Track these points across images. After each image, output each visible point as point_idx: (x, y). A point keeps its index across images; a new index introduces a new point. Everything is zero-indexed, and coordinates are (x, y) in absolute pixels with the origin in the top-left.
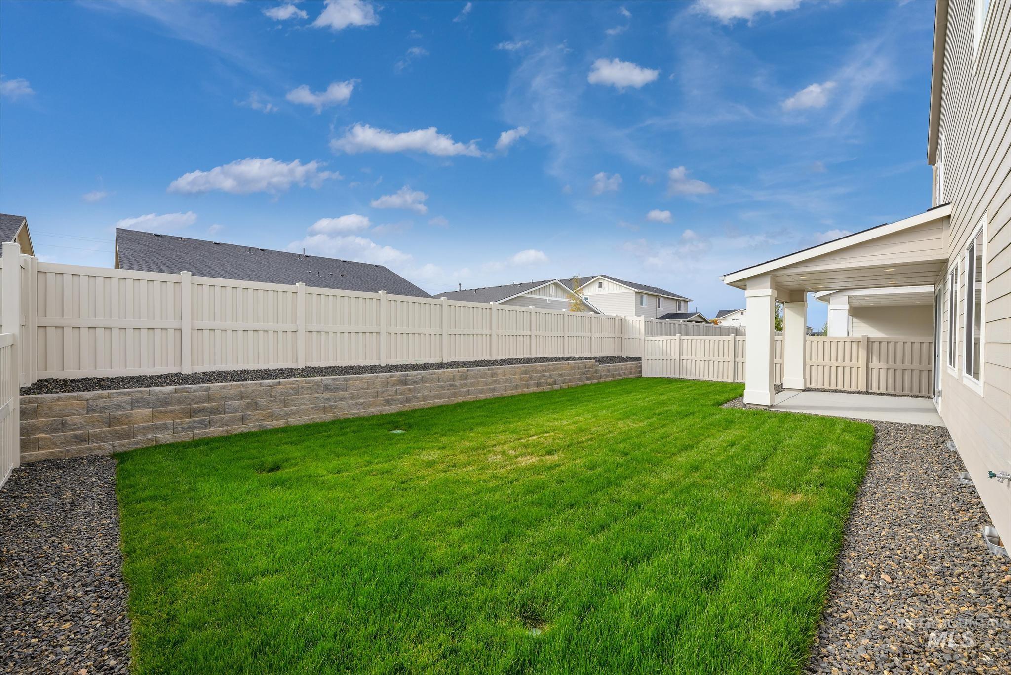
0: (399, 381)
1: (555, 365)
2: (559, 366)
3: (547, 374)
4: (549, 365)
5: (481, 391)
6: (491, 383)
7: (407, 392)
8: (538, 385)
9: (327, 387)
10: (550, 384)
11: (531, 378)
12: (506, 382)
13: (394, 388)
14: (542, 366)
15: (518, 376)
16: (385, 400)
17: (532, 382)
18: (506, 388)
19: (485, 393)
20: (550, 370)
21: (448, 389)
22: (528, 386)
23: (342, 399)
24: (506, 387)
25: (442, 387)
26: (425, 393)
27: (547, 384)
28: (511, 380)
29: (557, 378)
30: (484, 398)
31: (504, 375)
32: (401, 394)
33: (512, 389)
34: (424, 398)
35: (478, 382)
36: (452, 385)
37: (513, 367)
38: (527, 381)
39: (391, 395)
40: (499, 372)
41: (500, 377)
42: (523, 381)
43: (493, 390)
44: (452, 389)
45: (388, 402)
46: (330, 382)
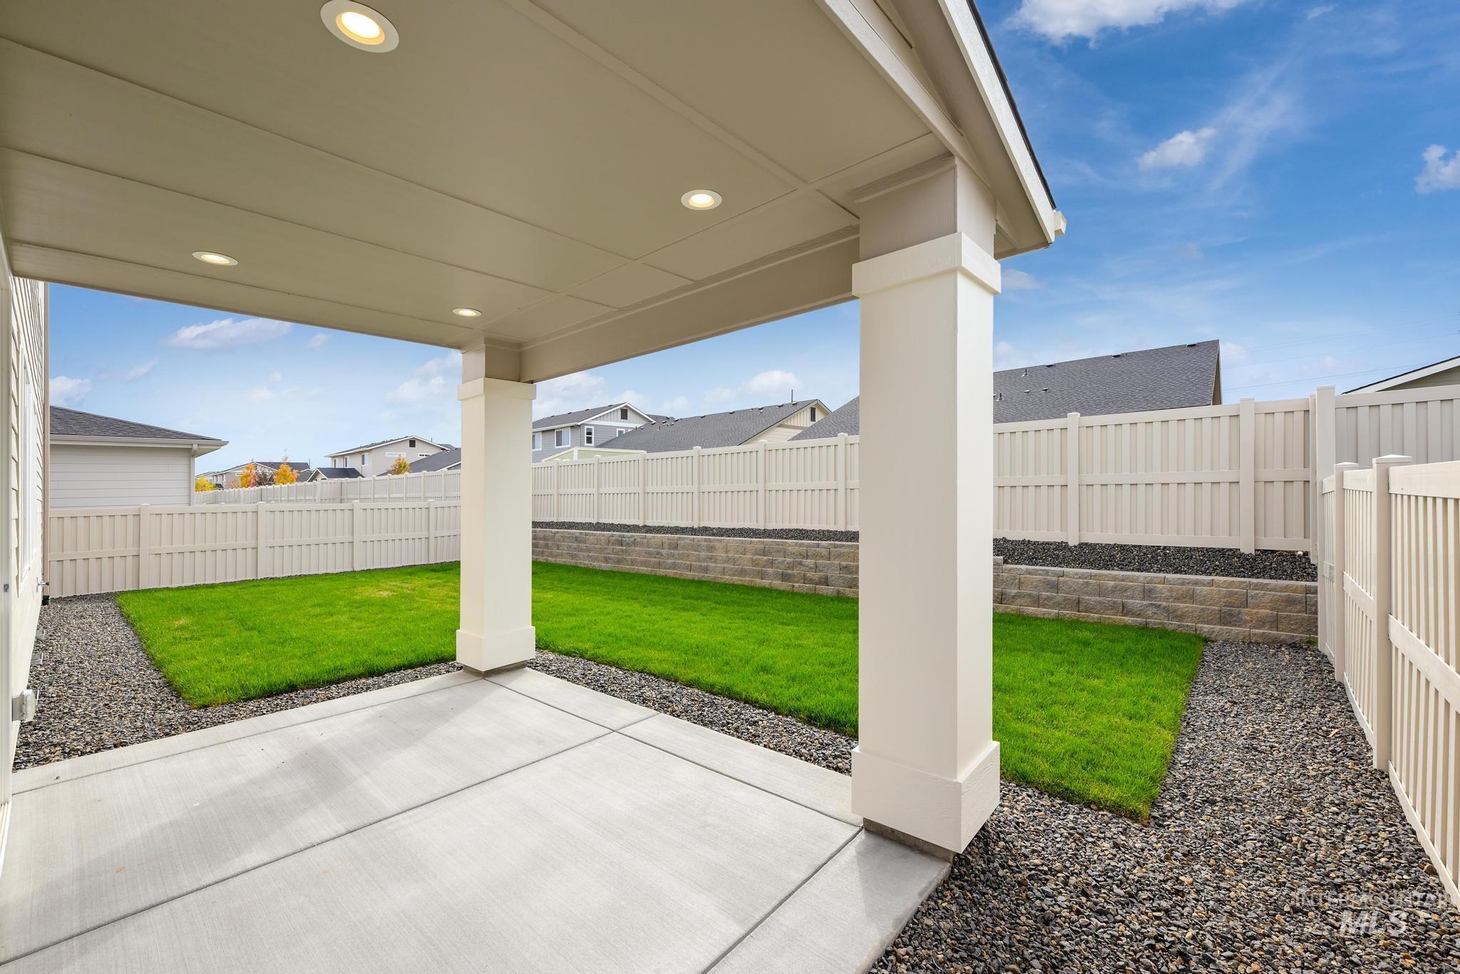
0: (617, 540)
1: (836, 546)
2: (842, 550)
3: (810, 562)
4: (818, 546)
5: (690, 568)
6: (704, 560)
7: (621, 553)
8: (785, 577)
9: (577, 539)
10: (811, 581)
11: (771, 563)
12: (725, 562)
13: (611, 547)
14: (801, 545)
15: (748, 556)
16: (605, 557)
17: (770, 570)
18: (724, 571)
19: (694, 571)
20: (816, 556)
21: (655, 557)
22: (763, 575)
23: (582, 550)
24: (724, 568)
25: (649, 554)
26: (634, 557)
27: (805, 579)
28: (734, 561)
29: (833, 574)
30: (690, 577)
31: (727, 552)
32: (616, 553)
33: (734, 575)
34: (633, 562)
35: (688, 556)
36: (658, 553)
37: (742, 542)
38: (764, 567)
39: (609, 554)
40: (718, 544)
41: (721, 554)
42: (756, 565)
43: (706, 570)
44: (657, 558)
45: (606, 560)
46: (578, 535)
